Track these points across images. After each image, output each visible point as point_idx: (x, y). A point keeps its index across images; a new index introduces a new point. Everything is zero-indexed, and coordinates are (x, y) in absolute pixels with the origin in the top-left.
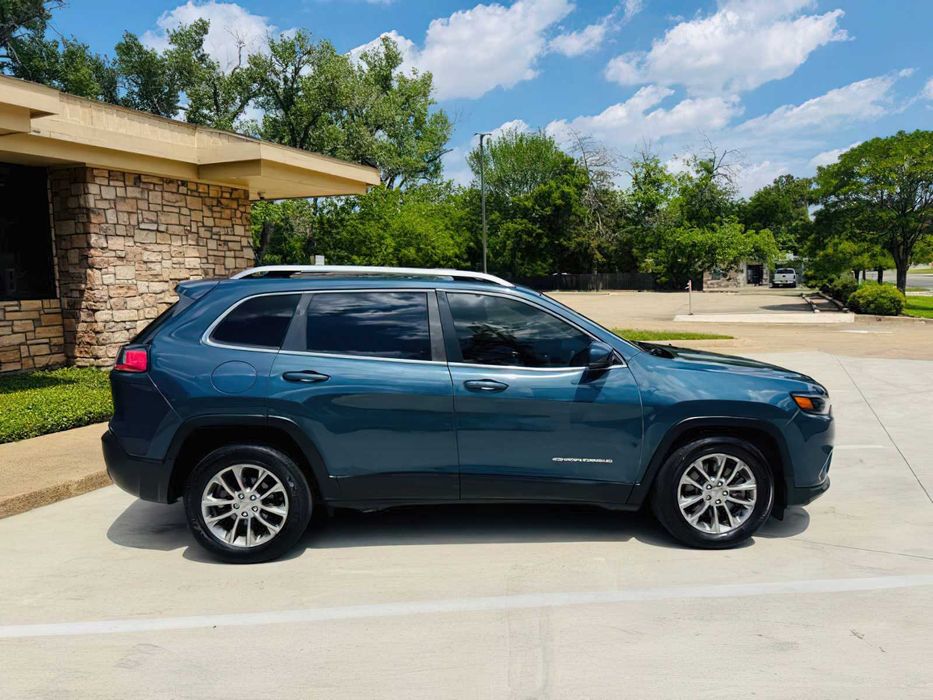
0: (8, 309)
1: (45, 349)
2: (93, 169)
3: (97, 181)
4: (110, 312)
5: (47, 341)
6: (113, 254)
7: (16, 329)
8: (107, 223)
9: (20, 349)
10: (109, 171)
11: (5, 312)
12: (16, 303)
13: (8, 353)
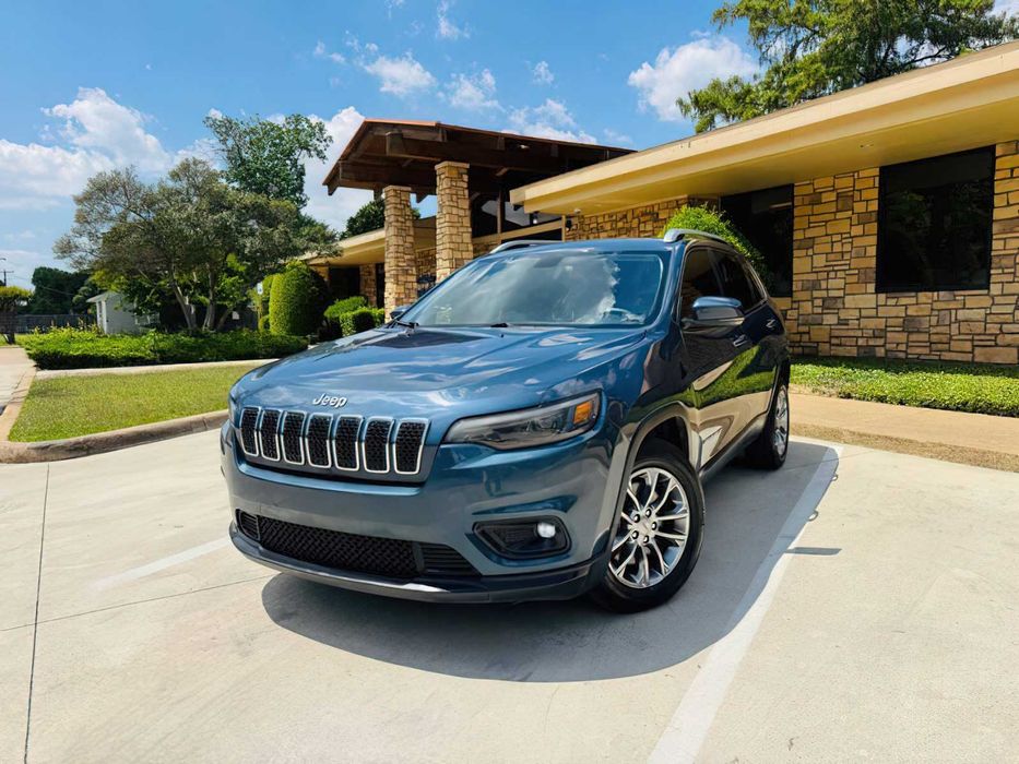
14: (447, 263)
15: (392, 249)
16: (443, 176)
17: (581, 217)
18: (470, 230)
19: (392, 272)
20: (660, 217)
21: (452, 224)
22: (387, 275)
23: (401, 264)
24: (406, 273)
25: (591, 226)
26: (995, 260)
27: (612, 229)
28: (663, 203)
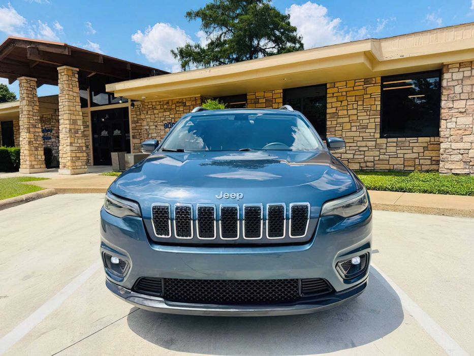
0: (411, 141)
1: (429, 162)
2: (448, 65)
3: (450, 71)
4: (450, 143)
5: (430, 158)
6: (457, 110)
7: (414, 151)
8: (454, 93)
9: (415, 161)
10: (460, 63)
11: (410, 143)
12: (416, 138)
13: (409, 162)
14: (67, 122)
15: (25, 113)
16: (63, 74)
17: (143, 101)
18: (80, 104)
19: (25, 126)
20: (187, 104)
21: (69, 100)
22: (21, 127)
23: (31, 122)
24: (35, 127)
25: (149, 106)
26: (328, 129)
27: (161, 109)
28: (188, 98)
